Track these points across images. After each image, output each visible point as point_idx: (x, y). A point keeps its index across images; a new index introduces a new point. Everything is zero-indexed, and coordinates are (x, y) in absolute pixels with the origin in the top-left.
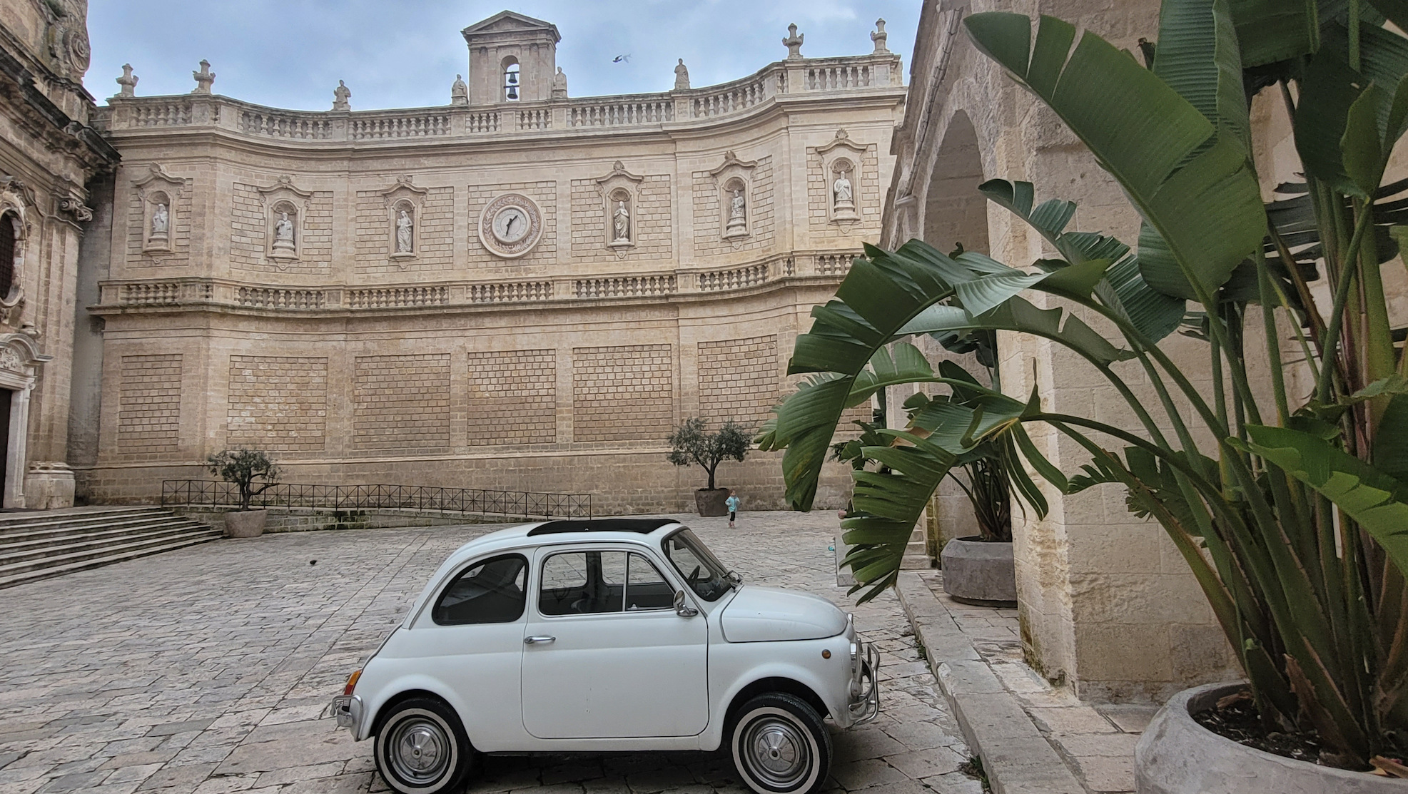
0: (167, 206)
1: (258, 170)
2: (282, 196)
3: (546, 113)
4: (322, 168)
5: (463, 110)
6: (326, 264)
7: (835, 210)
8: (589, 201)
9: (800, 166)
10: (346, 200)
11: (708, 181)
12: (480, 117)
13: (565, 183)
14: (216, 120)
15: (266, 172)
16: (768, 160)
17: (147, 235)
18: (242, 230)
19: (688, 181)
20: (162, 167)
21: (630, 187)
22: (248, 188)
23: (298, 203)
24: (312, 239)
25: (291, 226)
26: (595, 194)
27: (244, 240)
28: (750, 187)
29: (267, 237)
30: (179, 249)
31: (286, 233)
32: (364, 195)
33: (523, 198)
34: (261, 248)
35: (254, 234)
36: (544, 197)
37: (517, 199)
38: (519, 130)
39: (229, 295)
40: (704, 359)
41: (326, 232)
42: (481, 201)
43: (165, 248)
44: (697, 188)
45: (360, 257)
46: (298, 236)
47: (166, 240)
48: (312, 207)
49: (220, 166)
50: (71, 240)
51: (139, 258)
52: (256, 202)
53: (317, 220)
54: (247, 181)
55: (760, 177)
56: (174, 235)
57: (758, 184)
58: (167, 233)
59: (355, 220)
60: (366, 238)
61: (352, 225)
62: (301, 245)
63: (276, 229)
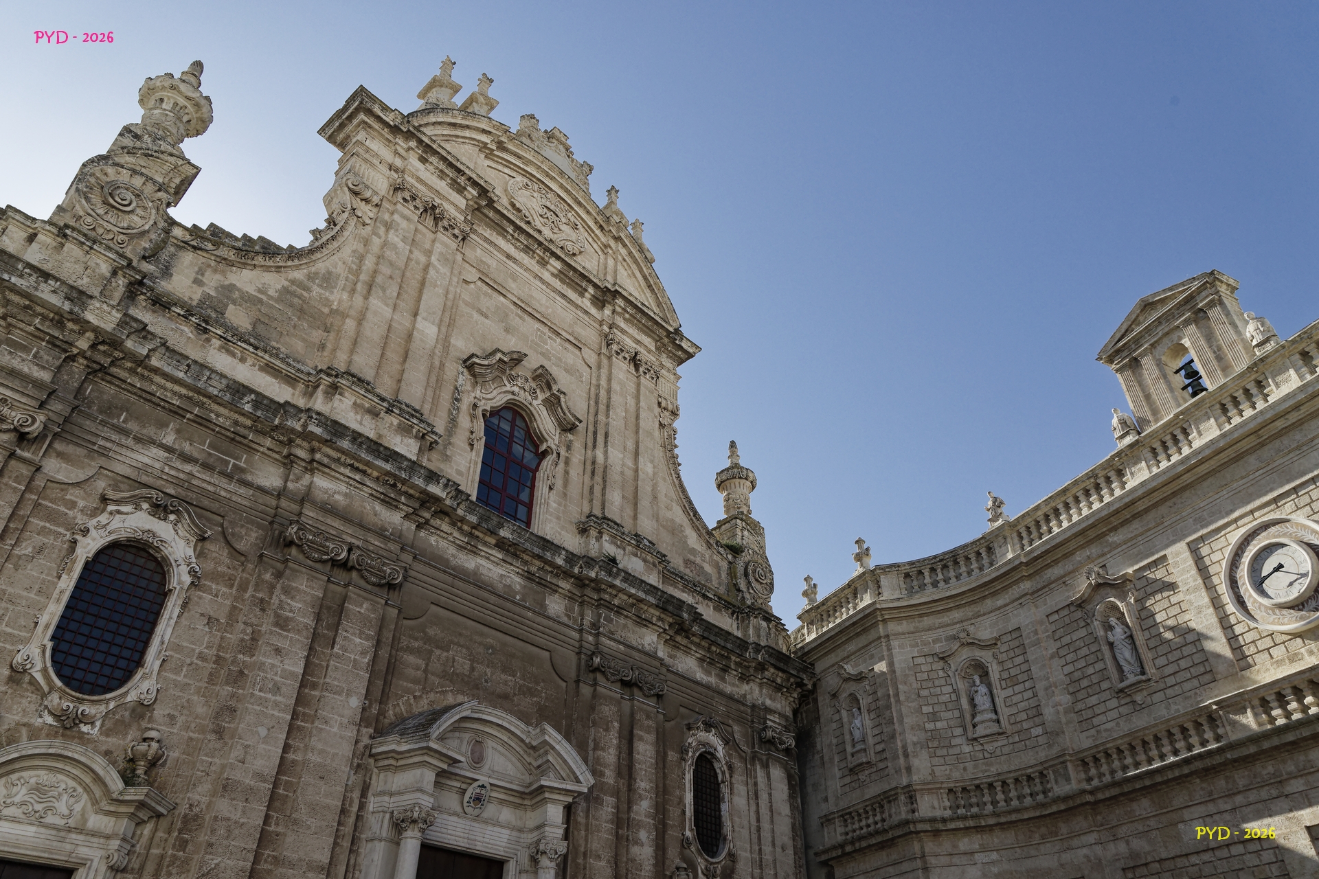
0: (859, 709)
2: (966, 656)
4: (1000, 603)
5: (1135, 447)
6: (1039, 730)
10: (1037, 632)
12: (1164, 443)
14: (879, 594)
15: (942, 633)
17: (849, 749)
18: (934, 714)
20: (847, 666)
22: (929, 659)
23: (985, 656)
24: (1015, 699)
25: (985, 690)
27: (939, 725)
29: (962, 715)
30: (878, 758)
31: (982, 700)
32: (1056, 617)
33: (1282, 524)
34: (961, 731)
35: (949, 715)
37: (1272, 528)
38: (1227, 427)
39: (936, 804)
41: (1027, 686)
42: (1217, 557)
43: (866, 760)
45: (1080, 706)
47: (865, 750)
48: (1003, 655)
49: (896, 643)
50: (777, 773)
51: (848, 779)
52: (941, 673)
53: (1013, 672)
54: (926, 650)
56: (871, 741)
58: (864, 741)
59: (1056, 655)
60: (1077, 675)
61: (1056, 662)
62: (1004, 712)
63: (972, 700)
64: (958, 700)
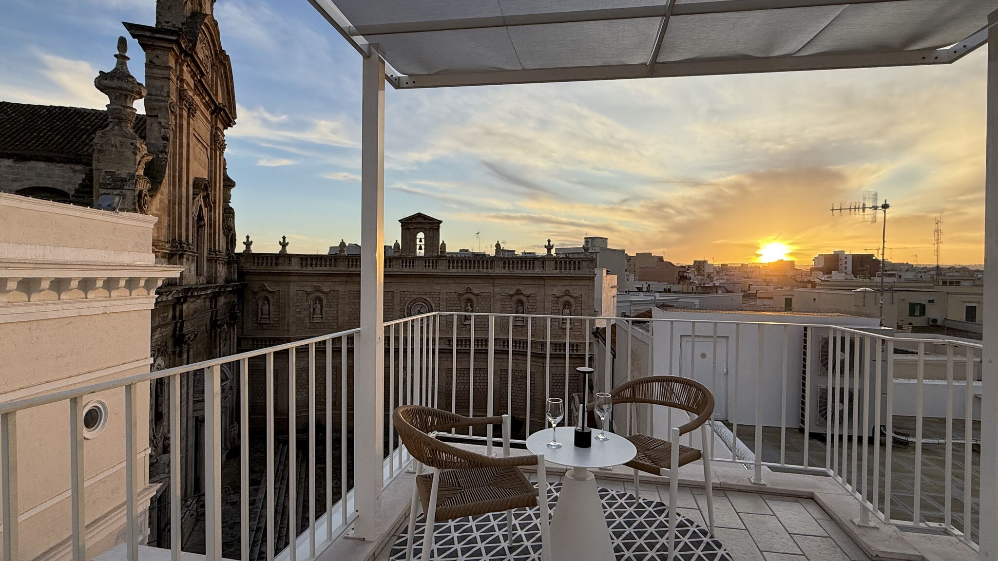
0: (268, 301)
1: (307, 283)
2: (316, 294)
3: (436, 261)
5: (398, 258)
6: (335, 324)
7: (563, 323)
8: (454, 302)
9: (549, 302)
10: (344, 295)
11: (508, 297)
12: (406, 261)
13: (443, 293)
14: (290, 264)
15: (309, 284)
16: (535, 295)
17: (260, 315)
18: (300, 311)
19: (499, 297)
20: (266, 286)
21: (473, 298)
22: (302, 292)
23: (323, 296)
24: (329, 312)
25: (320, 307)
26: (457, 299)
27: (301, 316)
28: (526, 304)
29: (310, 313)
30: (275, 322)
31: (318, 311)
32: (352, 293)
33: (425, 299)
34: (308, 318)
35: (305, 313)
36: (434, 299)
37: (422, 300)
38: (425, 270)
40: (502, 376)
41: (335, 309)
42: (406, 299)
43: (268, 322)
44: (502, 300)
45: (351, 321)
46: (324, 312)
47: (269, 318)
48: (329, 297)
49: (291, 284)
51: (256, 325)
52: (305, 298)
53: (331, 304)
54: (302, 288)
55: (531, 301)
56: (272, 316)
57: (530, 304)
58: (269, 315)
59: (348, 304)
60: (353, 312)
61: (347, 306)
62: (324, 315)
63: (314, 309)
64: (310, 307)
